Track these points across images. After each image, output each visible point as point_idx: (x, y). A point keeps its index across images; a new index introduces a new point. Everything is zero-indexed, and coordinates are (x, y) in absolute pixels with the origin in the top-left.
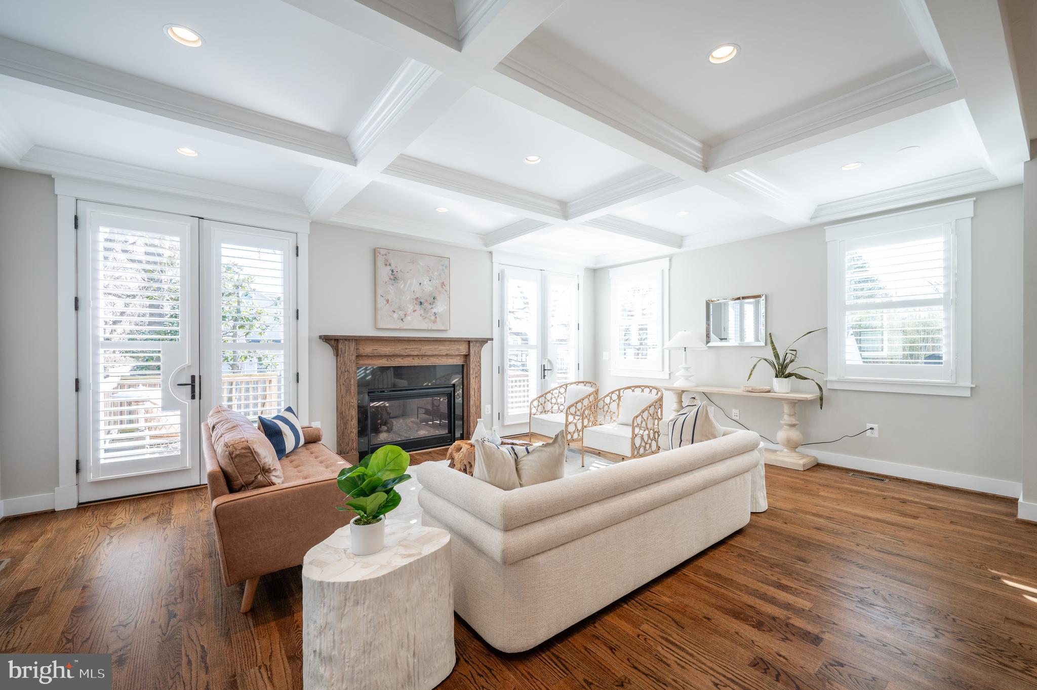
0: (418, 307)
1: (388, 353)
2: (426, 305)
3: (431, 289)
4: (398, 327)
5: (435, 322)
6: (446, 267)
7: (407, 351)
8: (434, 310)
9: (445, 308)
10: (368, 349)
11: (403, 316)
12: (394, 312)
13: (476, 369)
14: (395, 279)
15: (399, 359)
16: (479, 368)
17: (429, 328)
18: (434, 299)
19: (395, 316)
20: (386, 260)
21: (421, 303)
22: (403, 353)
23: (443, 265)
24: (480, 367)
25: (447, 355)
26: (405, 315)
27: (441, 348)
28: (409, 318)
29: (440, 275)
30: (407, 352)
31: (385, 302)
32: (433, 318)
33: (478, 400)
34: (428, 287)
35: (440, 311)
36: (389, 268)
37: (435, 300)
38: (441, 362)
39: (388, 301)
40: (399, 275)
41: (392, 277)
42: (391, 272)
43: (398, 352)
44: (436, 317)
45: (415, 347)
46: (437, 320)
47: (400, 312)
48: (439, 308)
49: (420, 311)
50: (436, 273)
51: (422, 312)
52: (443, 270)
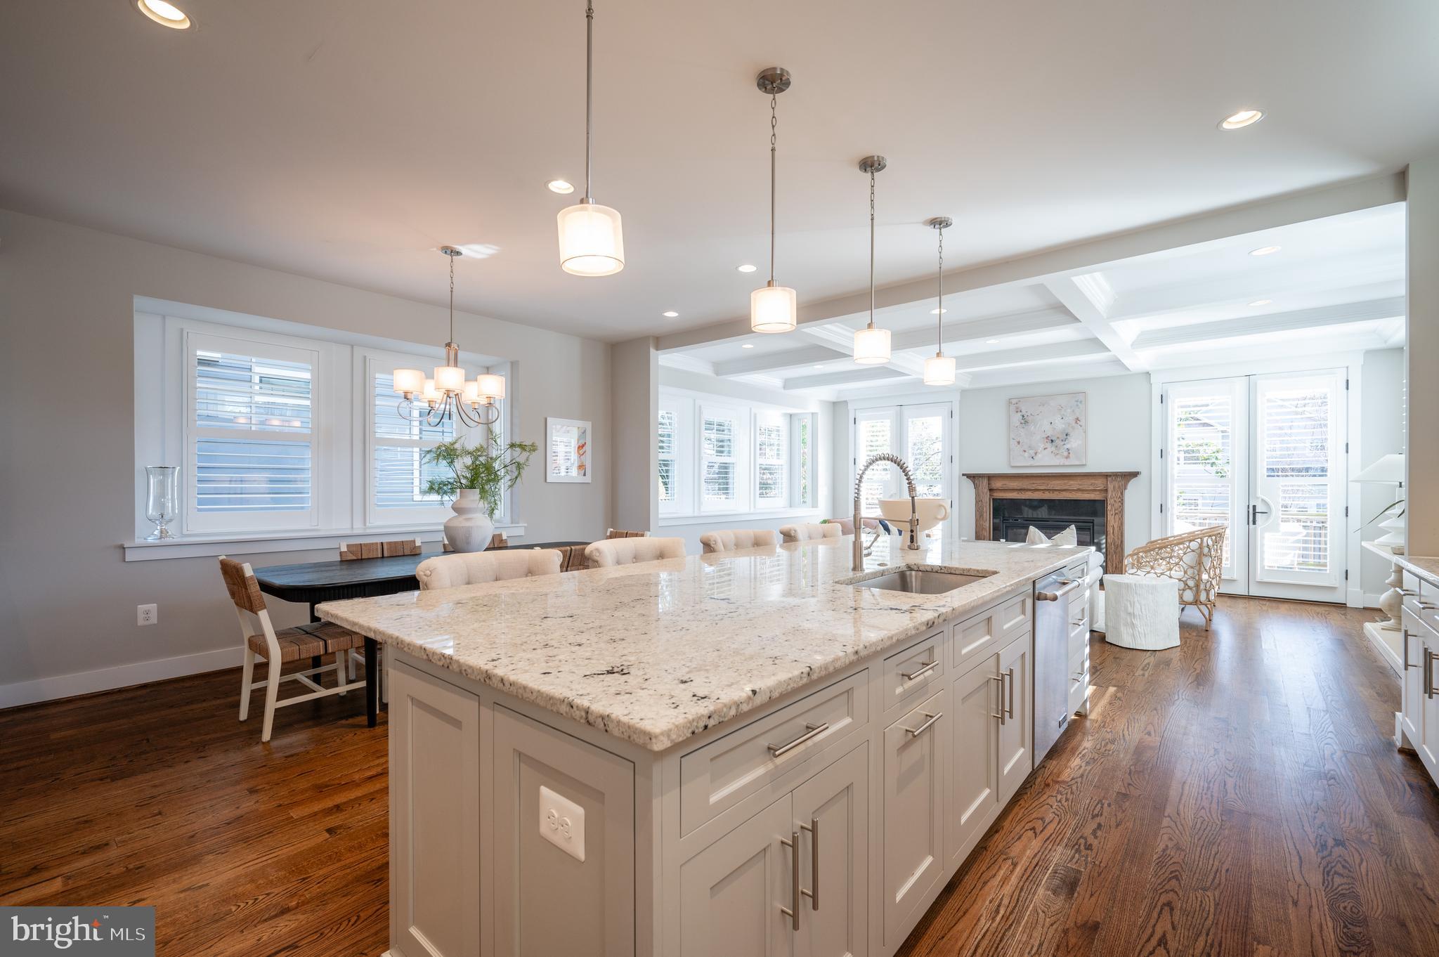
0: (1049, 445)
1: (1016, 487)
2: (1058, 442)
3: (1064, 426)
4: (1029, 464)
5: (1067, 457)
6: (1081, 402)
7: (1034, 485)
8: (1068, 446)
9: (1080, 442)
10: (998, 484)
11: (1033, 455)
12: (1025, 451)
13: (1117, 505)
14: (1026, 422)
15: (1030, 493)
16: (1120, 504)
17: (1061, 464)
18: (1067, 435)
19: (1026, 454)
20: (1017, 408)
21: (1052, 441)
22: (1029, 487)
23: (1077, 401)
24: (1122, 504)
25: (1079, 490)
26: (1036, 453)
27: (1072, 482)
28: (1039, 456)
29: (1073, 411)
30: (1034, 487)
31: (1016, 444)
32: (1066, 454)
33: (1118, 538)
34: (1060, 425)
35: (1073, 446)
36: (1019, 414)
37: (1068, 437)
38: (1074, 496)
39: (1019, 443)
40: (1030, 419)
41: (1023, 421)
42: (1021, 417)
43: (1025, 487)
44: (1069, 453)
45: (1043, 481)
46: (1070, 455)
47: (1030, 451)
48: (1073, 443)
49: (1051, 448)
50: (1069, 410)
51: (1053, 449)
52: (1077, 405)
